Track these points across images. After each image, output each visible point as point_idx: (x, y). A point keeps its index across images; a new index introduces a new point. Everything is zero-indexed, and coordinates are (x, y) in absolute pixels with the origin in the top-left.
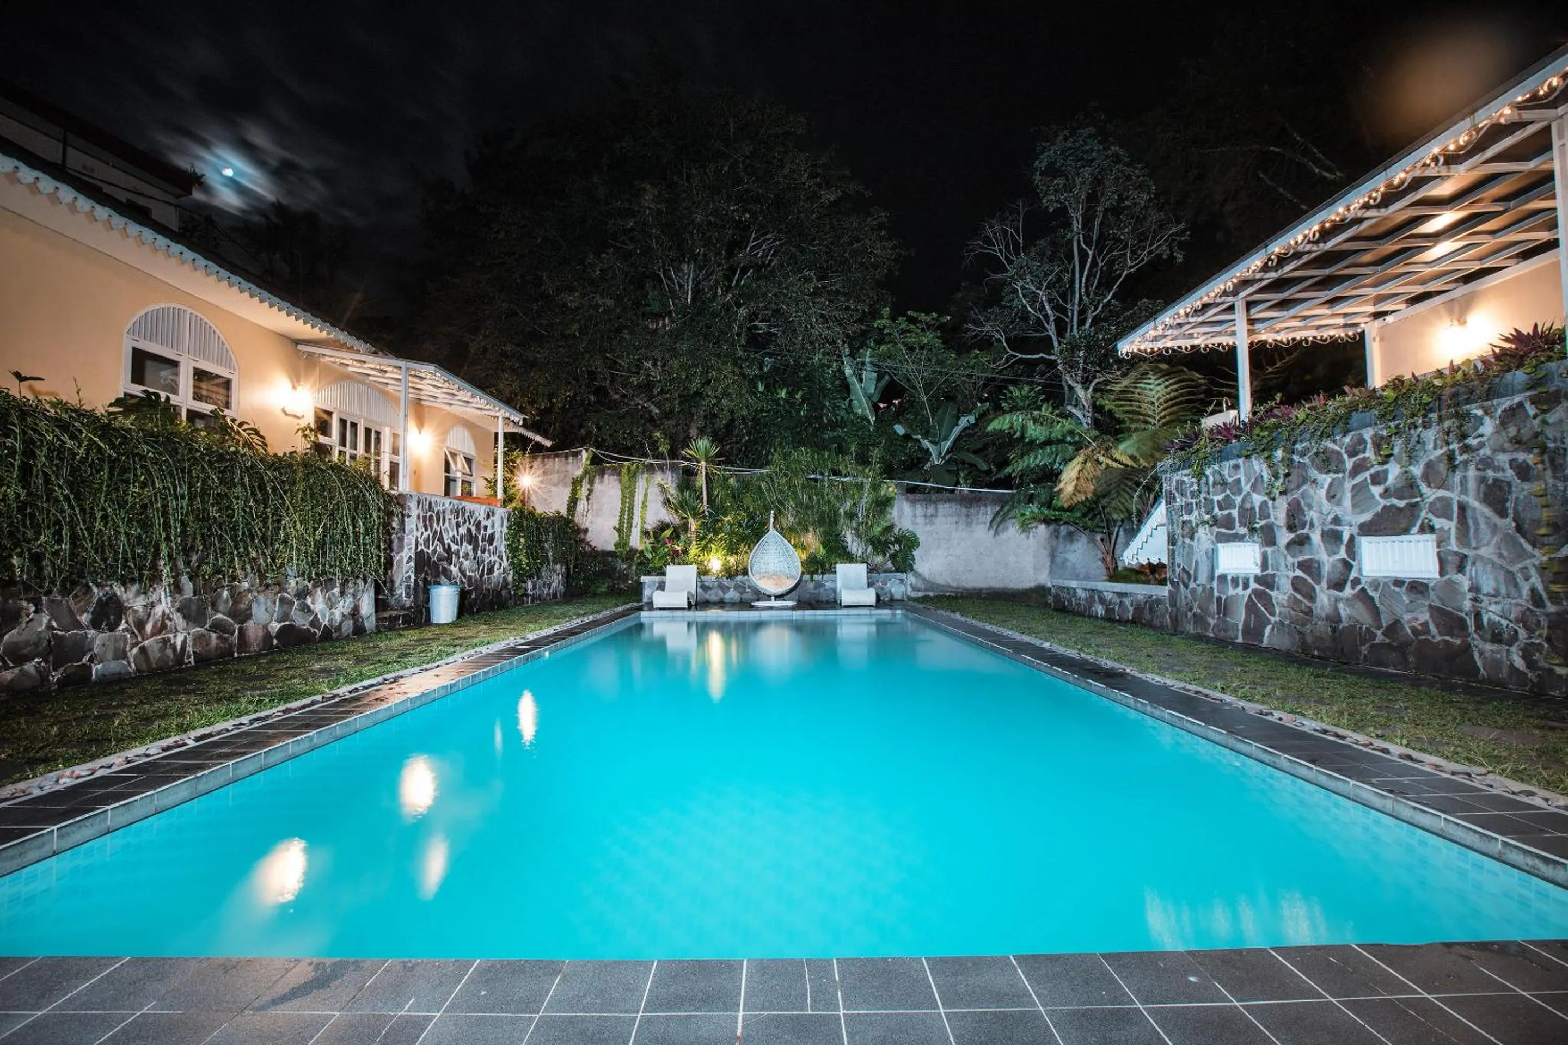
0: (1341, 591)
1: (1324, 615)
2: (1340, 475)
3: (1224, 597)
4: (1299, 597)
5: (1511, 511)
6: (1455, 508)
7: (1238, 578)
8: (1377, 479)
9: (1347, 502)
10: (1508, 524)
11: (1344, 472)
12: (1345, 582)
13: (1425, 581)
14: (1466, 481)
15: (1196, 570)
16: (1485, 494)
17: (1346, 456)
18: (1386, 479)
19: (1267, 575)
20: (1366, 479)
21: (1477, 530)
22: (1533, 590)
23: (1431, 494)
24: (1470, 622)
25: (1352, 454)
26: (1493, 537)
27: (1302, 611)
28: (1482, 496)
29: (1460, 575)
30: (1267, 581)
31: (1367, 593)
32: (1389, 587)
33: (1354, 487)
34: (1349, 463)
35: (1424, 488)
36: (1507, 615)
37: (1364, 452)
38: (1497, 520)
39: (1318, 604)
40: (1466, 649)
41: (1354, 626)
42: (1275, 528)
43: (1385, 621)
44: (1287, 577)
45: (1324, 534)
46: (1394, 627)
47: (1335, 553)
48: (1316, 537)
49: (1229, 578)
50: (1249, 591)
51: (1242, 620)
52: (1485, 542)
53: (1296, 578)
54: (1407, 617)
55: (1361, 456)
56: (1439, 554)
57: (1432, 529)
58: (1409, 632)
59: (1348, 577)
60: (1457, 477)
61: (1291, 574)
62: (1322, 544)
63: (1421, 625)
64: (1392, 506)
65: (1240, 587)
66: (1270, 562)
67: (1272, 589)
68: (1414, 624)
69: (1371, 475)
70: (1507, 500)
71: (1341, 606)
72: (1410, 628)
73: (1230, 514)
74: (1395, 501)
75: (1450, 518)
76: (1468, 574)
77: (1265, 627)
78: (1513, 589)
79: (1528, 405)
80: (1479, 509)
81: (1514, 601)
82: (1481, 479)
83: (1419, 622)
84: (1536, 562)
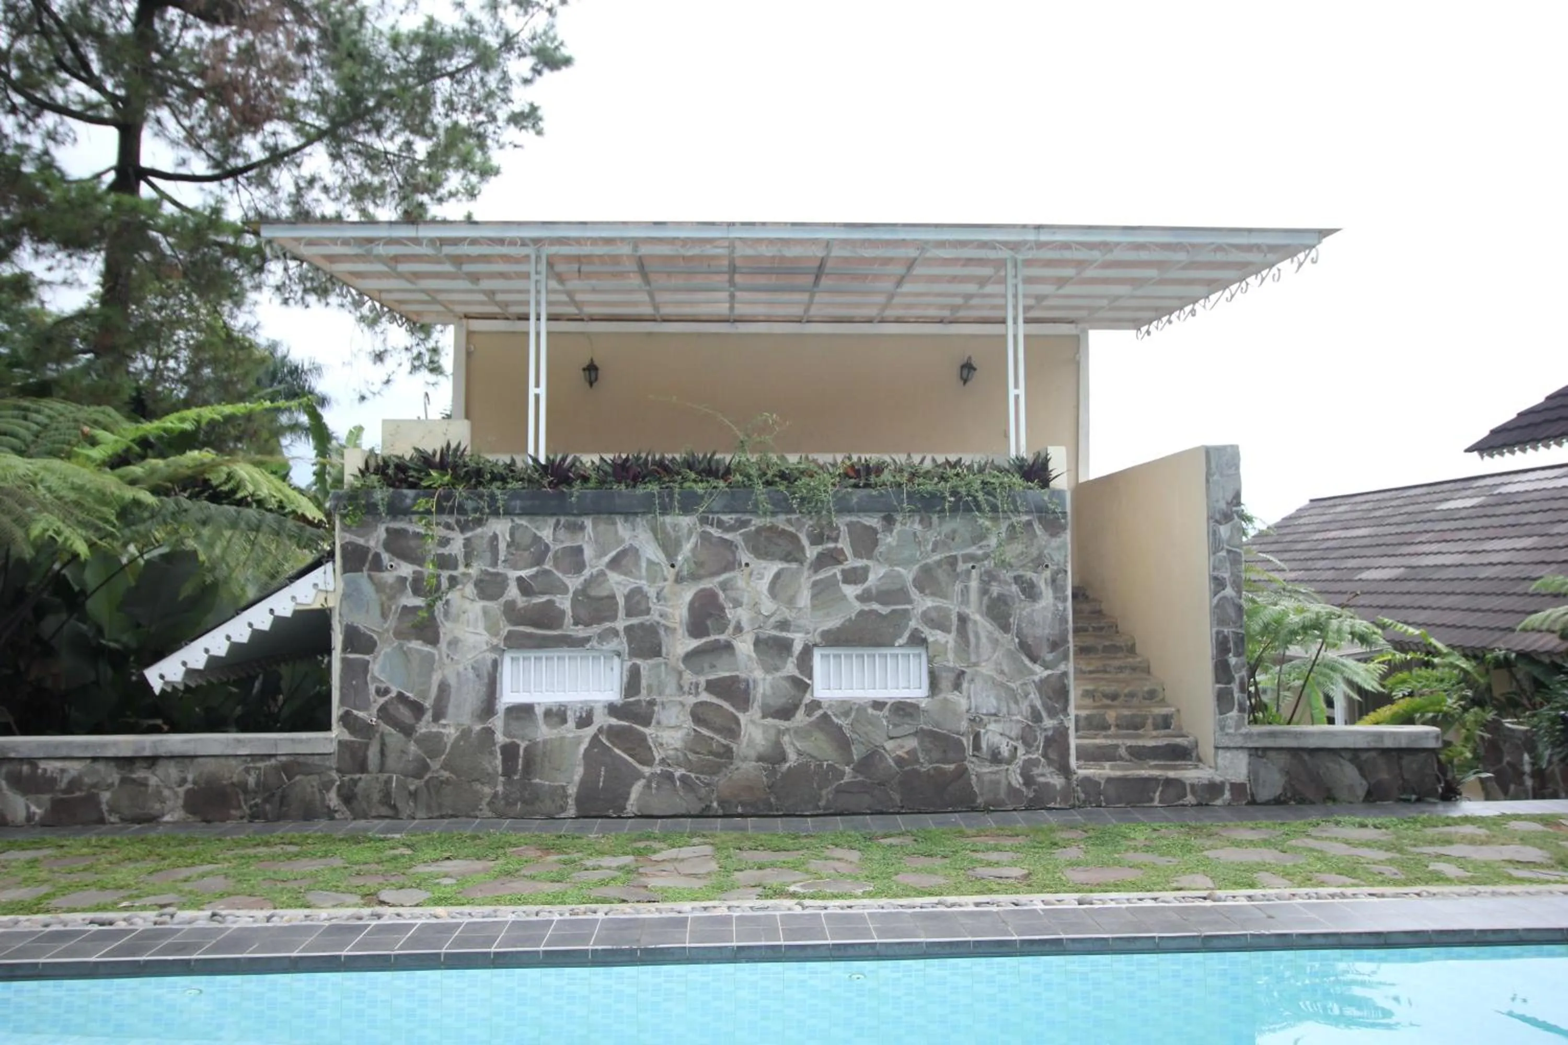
0: (788, 719)
1: (753, 754)
2: (794, 566)
3: (523, 745)
4: (705, 732)
5: (1014, 628)
6: (954, 619)
7: (565, 712)
8: (854, 576)
9: (804, 598)
10: (1009, 641)
11: (802, 563)
12: (796, 707)
13: (913, 701)
14: (968, 591)
16: (988, 607)
17: (805, 542)
18: (866, 579)
19: (636, 703)
20: (835, 575)
21: (977, 646)
22: (1033, 708)
23: (924, 603)
24: (967, 742)
25: (816, 539)
26: (994, 652)
27: (711, 753)
28: (984, 609)
29: (956, 693)
30: (634, 712)
31: (831, 720)
32: (865, 710)
33: (815, 584)
34: (811, 552)
35: (914, 593)
36: (1007, 733)
37: (836, 540)
38: (998, 634)
39: (744, 740)
40: (962, 772)
41: (807, 765)
42: (662, 632)
43: (857, 753)
44: (682, 705)
45: (757, 643)
46: (872, 758)
47: (777, 669)
48: (744, 647)
49: (539, 711)
50: (590, 731)
51: (577, 779)
52: (986, 657)
53: (700, 705)
54: (889, 745)
55: (831, 545)
56: (930, 671)
57: (923, 642)
58: (892, 764)
59: (801, 701)
60: (958, 587)
61: (691, 700)
62: (754, 655)
63: (907, 753)
64: (872, 612)
65: (570, 725)
66: (644, 683)
67: (647, 723)
68: (900, 753)
69: (843, 571)
70: (1010, 616)
71: (786, 739)
72: (894, 759)
73: (549, 603)
74: (876, 606)
75: (947, 630)
76: (965, 693)
77: (631, 785)
78: (1013, 706)
79: (1036, 526)
80: (981, 623)
81: (1014, 718)
82: (984, 592)
83: (905, 750)
84: (1037, 678)
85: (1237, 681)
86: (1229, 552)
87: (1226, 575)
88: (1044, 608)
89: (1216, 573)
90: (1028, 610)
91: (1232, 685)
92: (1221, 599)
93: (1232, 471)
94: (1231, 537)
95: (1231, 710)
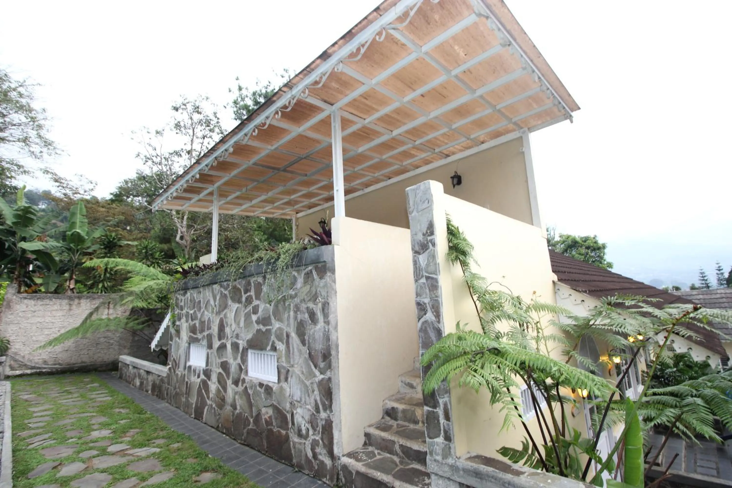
0: (237, 387)
1: (230, 403)
2: (240, 305)
3: (189, 383)
4: (220, 388)
5: (307, 343)
6: (285, 336)
7: (196, 370)
8: (255, 310)
9: (242, 324)
10: (305, 352)
11: (242, 303)
12: (239, 380)
13: (272, 386)
14: (289, 318)
15: (179, 361)
16: (297, 329)
18: (258, 311)
19: (208, 369)
20: (250, 309)
21: (293, 354)
22: (316, 401)
23: (275, 324)
24: (289, 419)
25: (245, 292)
26: (300, 358)
27: (221, 399)
28: (295, 329)
29: (286, 384)
30: (207, 373)
31: (248, 391)
32: (255, 386)
33: (245, 315)
34: (244, 298)
35: (273, 320)
36: (304, 417)
37: (250, 291)
38: (301, 347)
39: (227, 394)
40: (288, 439)
41: (242, 414)
42: (213, 337)
43: (254, 412)
44: (216, 373)
45: (232, 345)
47: (236, 359)
48: (229, 346)
49: (192, 369)
50: (200, 380)
51: (195, 400)
52: (297, 361)
53: (220, 373)
54: (264, 411)
55: (249, 294)
56: (278, 366)
57: (275, 349)
58: (264, 422)
59: (241, 377)
60: (286, 315)
61: (218, 371)
62: (231, 351)
63: (269, 418)
64: (260, 330)
65: (196, 376)
66: (210, 360)
67: (209, 380)
68: (266, 417)
69: (253, 307)
70: (305, 334)
71: (237, 397)
72: (264, 419)
73: (195, 324)
74: (261, 327)
75: (283, 343)
76: (289, 384)
77: (204, 408)
78: (307, 398)
79: (314, 272)
80: (295, 338)
81: (307, 407)
82: (296, 318)
83: (268, 415)
84: (317, 380)
85: (442, 406)
86: (427, 278)
87: (427, 301)
88: (320, 329)
89: (418, 299)
90: (312, 330)
91: (437, 410)
92: (423, 323)
93: (425, 205)
94: (428, 265)
95: (438, 436)
